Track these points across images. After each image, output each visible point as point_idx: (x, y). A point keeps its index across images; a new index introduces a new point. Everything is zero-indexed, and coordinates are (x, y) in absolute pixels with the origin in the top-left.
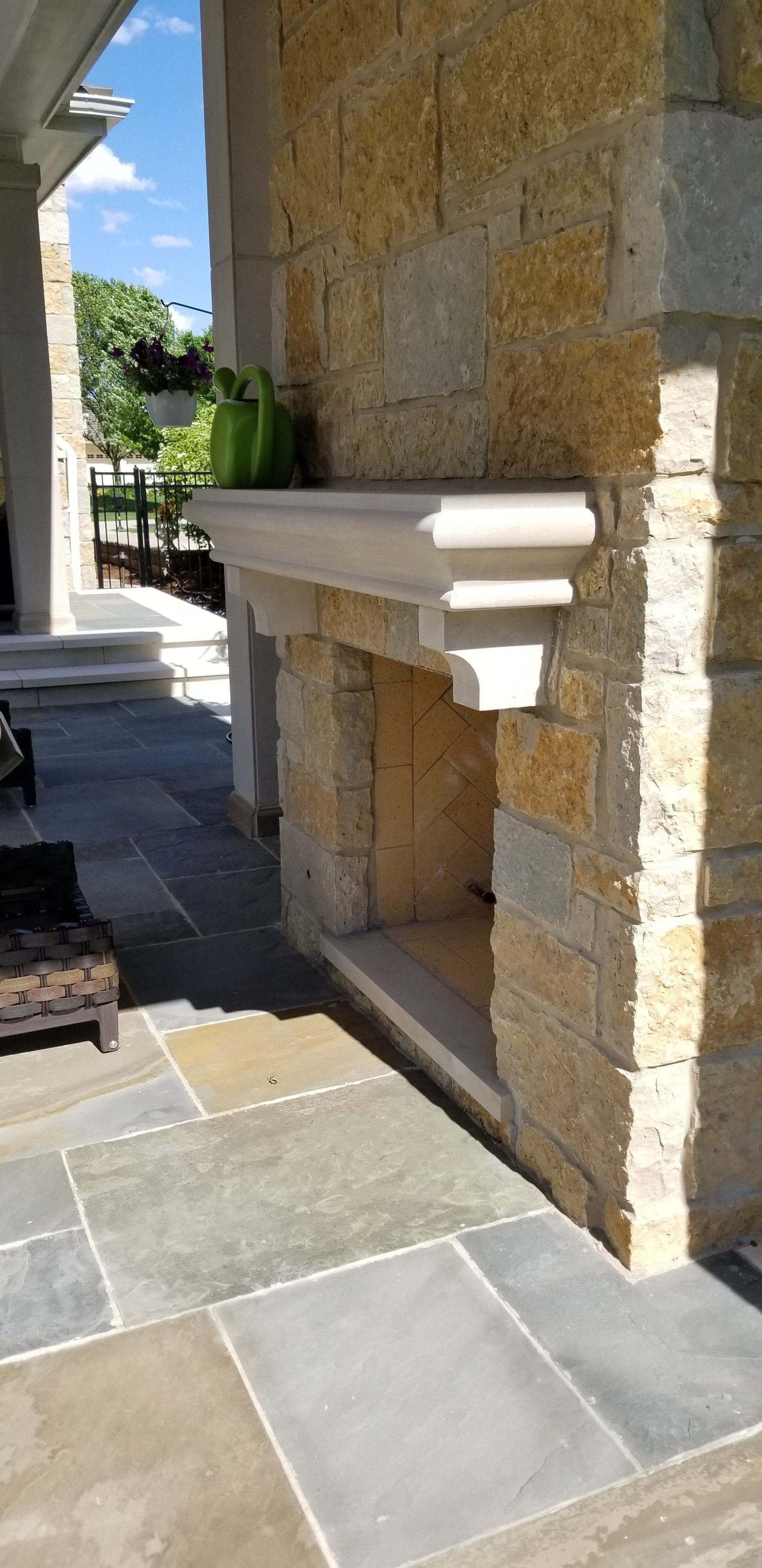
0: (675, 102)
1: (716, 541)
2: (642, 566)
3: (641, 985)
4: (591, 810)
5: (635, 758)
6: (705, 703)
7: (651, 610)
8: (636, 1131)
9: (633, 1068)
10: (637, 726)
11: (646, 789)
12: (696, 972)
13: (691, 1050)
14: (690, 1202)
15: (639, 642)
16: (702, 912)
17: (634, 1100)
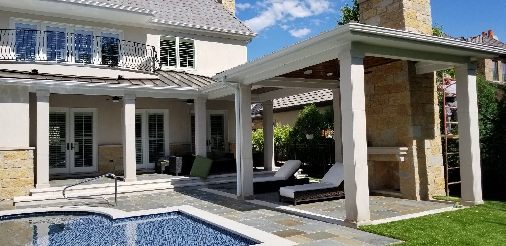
0: (412, 125)
1: (417, 150)
2: (413, 151)
3: (416, 179)
4: (410, 168)
5: (414, 163)
6: (417, 160)
7: (414, 154)
8: (416, 190)
9: (416, 185)
10: (413, 161)
11: (415, 165)
12: (419, 178)
13: (419, 184)
14: (420, 196)
15: (413, 156)
16: (418, 174)
17: (416, 187)
